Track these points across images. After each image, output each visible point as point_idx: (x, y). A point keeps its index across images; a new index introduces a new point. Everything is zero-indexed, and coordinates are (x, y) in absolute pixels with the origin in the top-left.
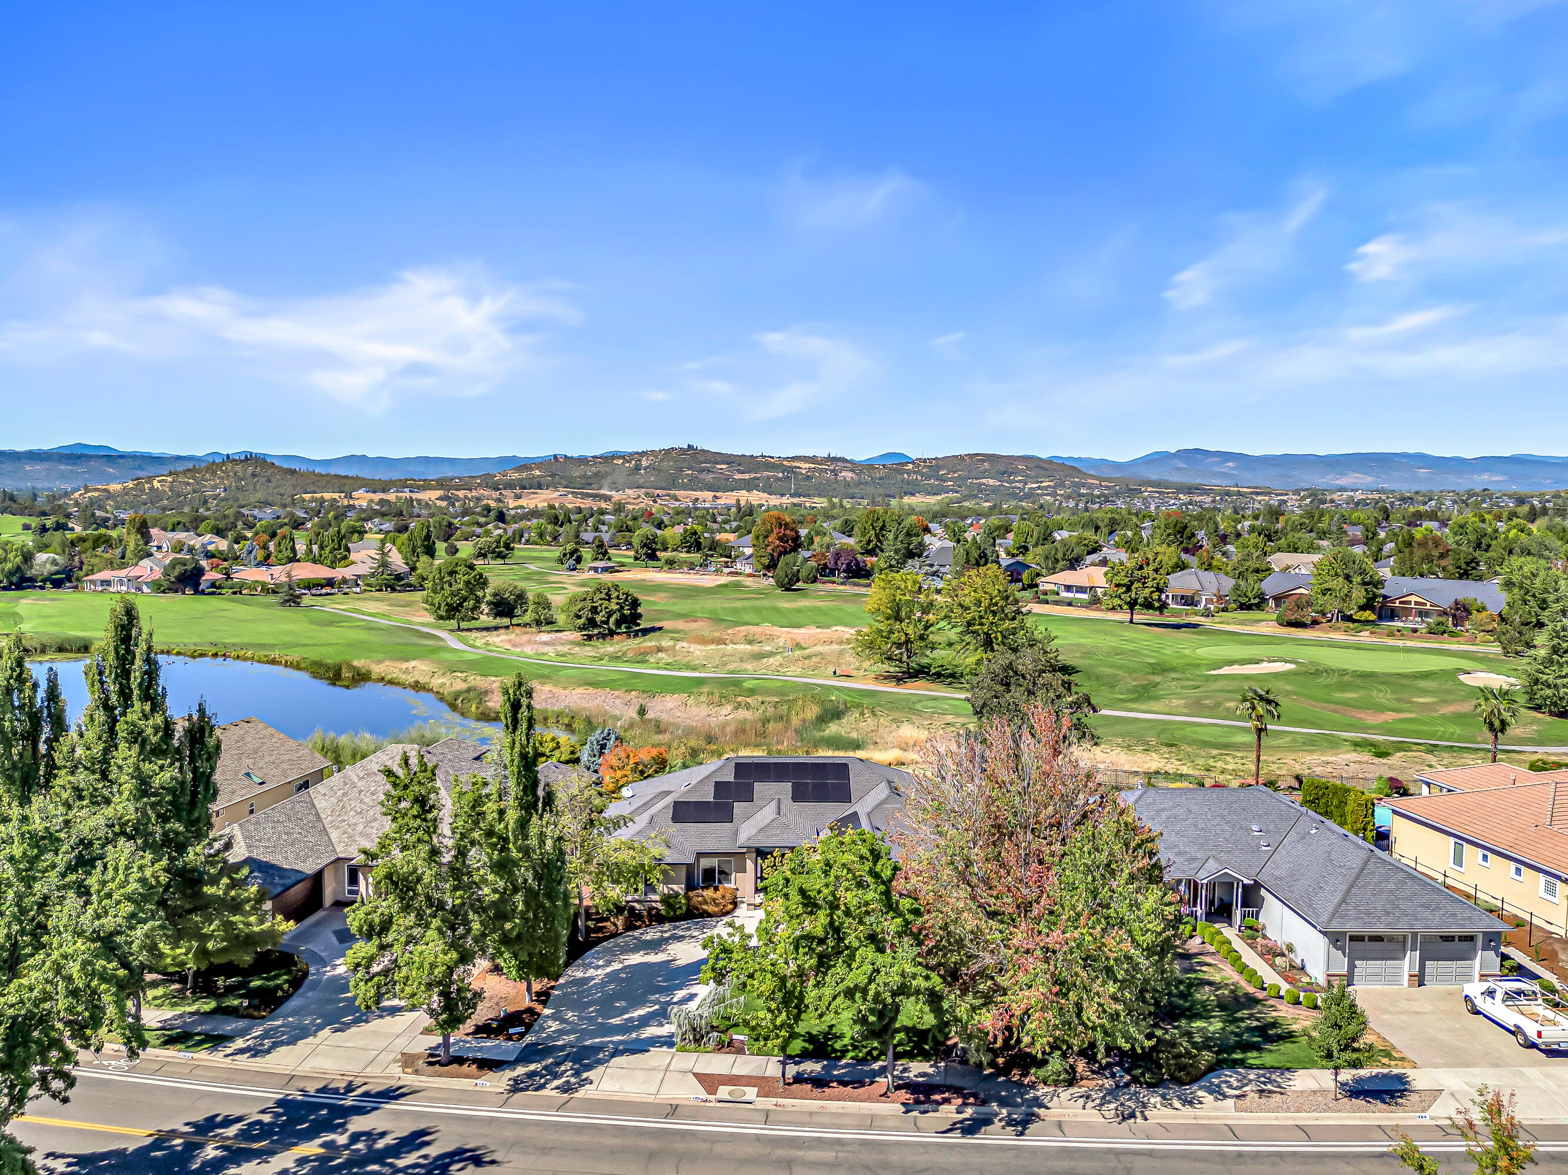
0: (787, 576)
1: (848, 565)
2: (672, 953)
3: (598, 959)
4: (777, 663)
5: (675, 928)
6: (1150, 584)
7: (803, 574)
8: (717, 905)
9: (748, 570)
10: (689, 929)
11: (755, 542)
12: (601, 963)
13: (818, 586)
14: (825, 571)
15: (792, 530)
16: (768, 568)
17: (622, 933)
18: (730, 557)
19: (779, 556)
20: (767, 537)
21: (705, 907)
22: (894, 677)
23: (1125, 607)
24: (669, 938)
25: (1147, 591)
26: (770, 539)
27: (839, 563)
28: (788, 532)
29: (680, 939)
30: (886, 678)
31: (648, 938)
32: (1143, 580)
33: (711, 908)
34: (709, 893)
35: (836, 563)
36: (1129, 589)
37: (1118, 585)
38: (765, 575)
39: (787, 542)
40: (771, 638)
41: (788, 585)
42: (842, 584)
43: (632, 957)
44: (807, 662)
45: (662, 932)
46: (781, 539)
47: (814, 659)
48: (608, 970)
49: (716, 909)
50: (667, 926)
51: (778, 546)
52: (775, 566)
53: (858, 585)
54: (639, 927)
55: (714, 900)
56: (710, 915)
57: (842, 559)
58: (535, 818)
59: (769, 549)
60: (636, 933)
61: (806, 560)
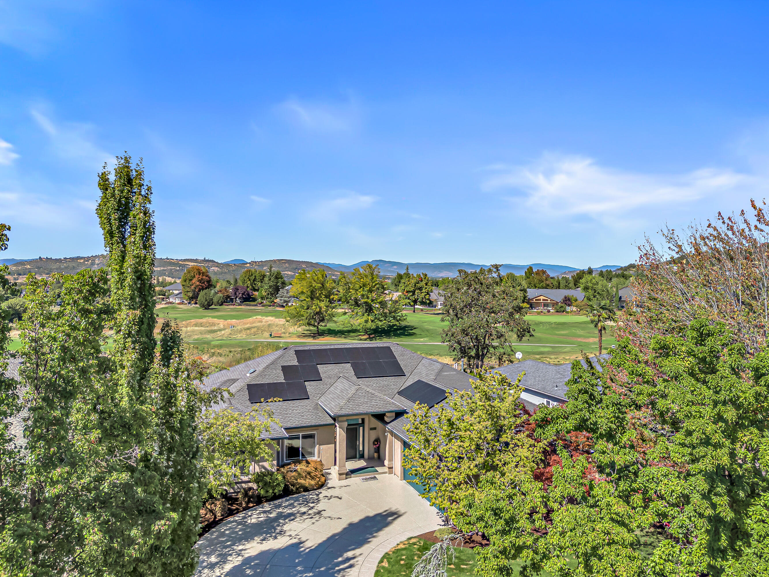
0: (206, 300)
1: (243, 294)
2: (293, 534)
3: (209, 555)
4: (228, 333)
5: (279, 506)
6: (424, 291)
7: (215, 300)
8: (313, 478)
9: (178, 301)
10: (292, 505)
11: (184, 283)
12: (213, 559)
13: (224, 307)
14: (227, 300)
15: (207, 276)
16: (191, 299)
17: (221, 520)
18: (165, 295)
19: (200, 291)
20: (191, 280)
21: (302, 481)
22: (309, 336)
23: (412, 304)
24: (276, 519)
25: (423, 294)
26: (193, 281)
27: (238, 293)
28: (204, 277)
29: (291, 517)
30: (304, 336)
31: (254, 521)
32: (420, 289)
33: (308, 482)
34: (301, 467)
35: (235, 294)
36: (414, 294)
37: (407, 292)
38: (189, 303)
39: (204, 283)
40: (213, 324)
41: (207, 306)
42: (239, 305)
43: (248, 546)
44: (248, 331)
45: (265, 512)
46: (200, 281)
47: (253, 330)
48: (228, 567)
49: (313, 482)
50: (267, 506)
51: (198, 286)
52: (197, 297)
53: (250, 305)
54: (238, 511)
55: (309, 473)
56: (306, 490)
57: (240, 291)
58: (156, 366)
59: (193, 287)
60: (238, 518)
61: (216, 293)
